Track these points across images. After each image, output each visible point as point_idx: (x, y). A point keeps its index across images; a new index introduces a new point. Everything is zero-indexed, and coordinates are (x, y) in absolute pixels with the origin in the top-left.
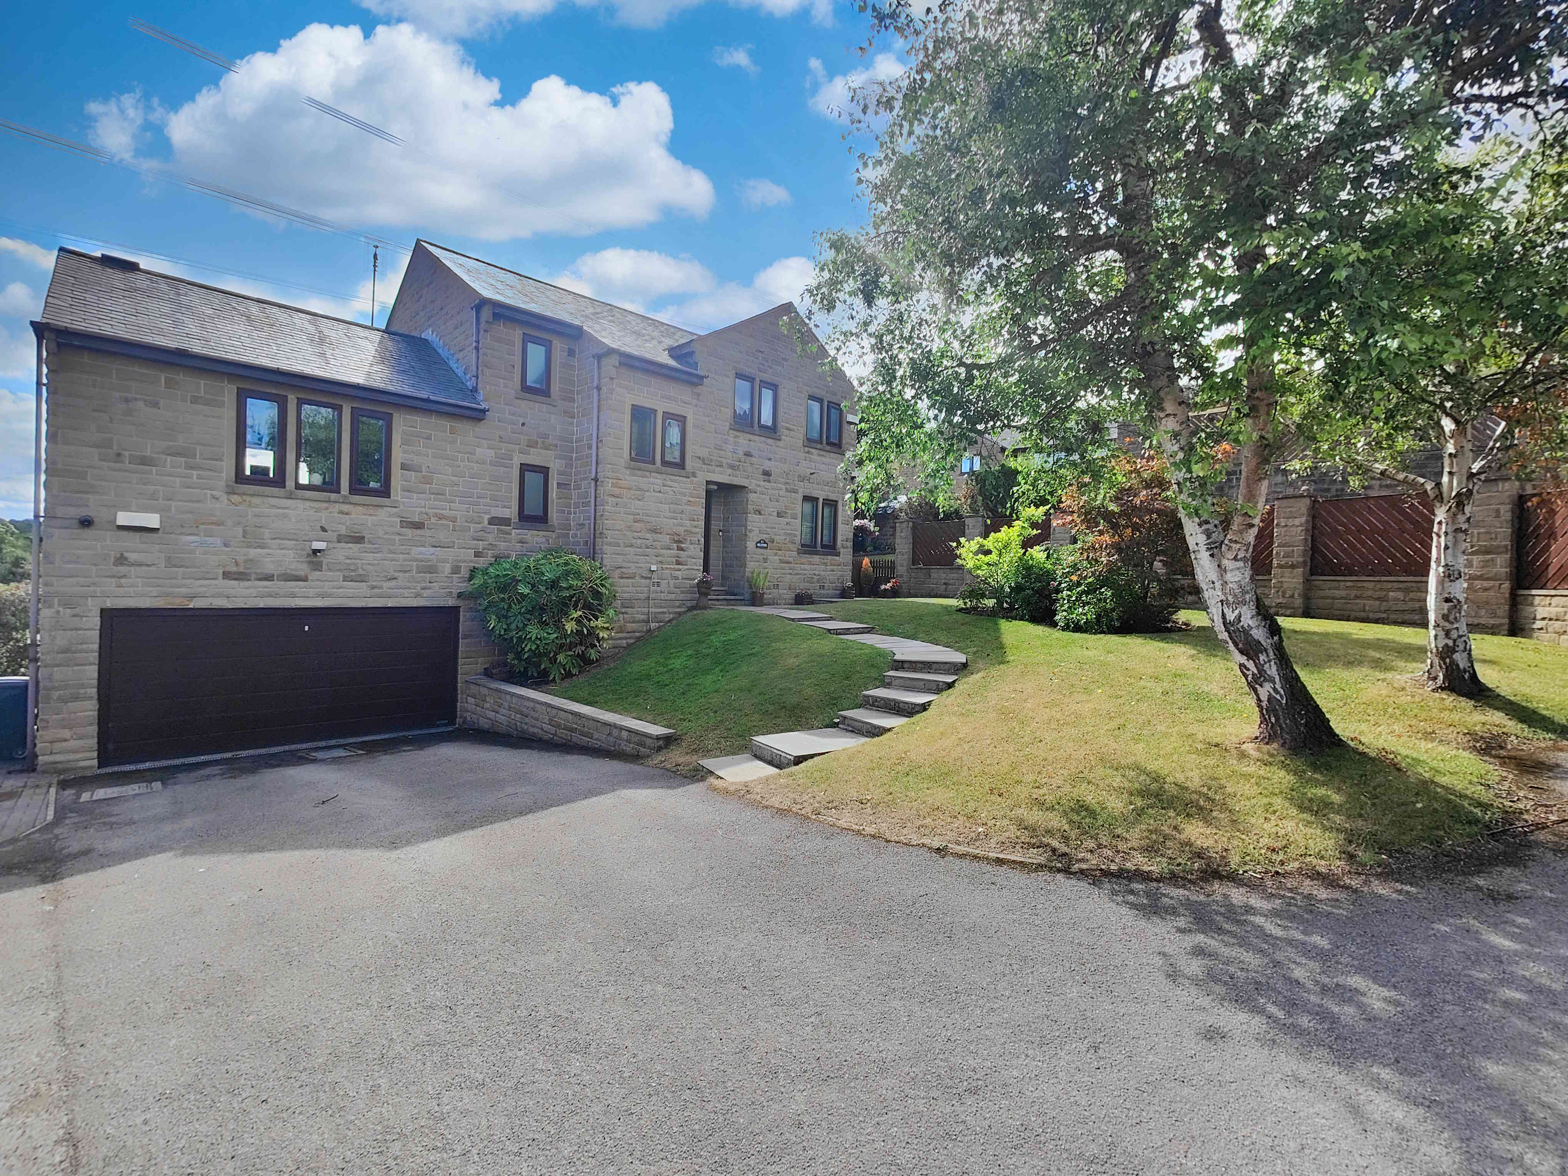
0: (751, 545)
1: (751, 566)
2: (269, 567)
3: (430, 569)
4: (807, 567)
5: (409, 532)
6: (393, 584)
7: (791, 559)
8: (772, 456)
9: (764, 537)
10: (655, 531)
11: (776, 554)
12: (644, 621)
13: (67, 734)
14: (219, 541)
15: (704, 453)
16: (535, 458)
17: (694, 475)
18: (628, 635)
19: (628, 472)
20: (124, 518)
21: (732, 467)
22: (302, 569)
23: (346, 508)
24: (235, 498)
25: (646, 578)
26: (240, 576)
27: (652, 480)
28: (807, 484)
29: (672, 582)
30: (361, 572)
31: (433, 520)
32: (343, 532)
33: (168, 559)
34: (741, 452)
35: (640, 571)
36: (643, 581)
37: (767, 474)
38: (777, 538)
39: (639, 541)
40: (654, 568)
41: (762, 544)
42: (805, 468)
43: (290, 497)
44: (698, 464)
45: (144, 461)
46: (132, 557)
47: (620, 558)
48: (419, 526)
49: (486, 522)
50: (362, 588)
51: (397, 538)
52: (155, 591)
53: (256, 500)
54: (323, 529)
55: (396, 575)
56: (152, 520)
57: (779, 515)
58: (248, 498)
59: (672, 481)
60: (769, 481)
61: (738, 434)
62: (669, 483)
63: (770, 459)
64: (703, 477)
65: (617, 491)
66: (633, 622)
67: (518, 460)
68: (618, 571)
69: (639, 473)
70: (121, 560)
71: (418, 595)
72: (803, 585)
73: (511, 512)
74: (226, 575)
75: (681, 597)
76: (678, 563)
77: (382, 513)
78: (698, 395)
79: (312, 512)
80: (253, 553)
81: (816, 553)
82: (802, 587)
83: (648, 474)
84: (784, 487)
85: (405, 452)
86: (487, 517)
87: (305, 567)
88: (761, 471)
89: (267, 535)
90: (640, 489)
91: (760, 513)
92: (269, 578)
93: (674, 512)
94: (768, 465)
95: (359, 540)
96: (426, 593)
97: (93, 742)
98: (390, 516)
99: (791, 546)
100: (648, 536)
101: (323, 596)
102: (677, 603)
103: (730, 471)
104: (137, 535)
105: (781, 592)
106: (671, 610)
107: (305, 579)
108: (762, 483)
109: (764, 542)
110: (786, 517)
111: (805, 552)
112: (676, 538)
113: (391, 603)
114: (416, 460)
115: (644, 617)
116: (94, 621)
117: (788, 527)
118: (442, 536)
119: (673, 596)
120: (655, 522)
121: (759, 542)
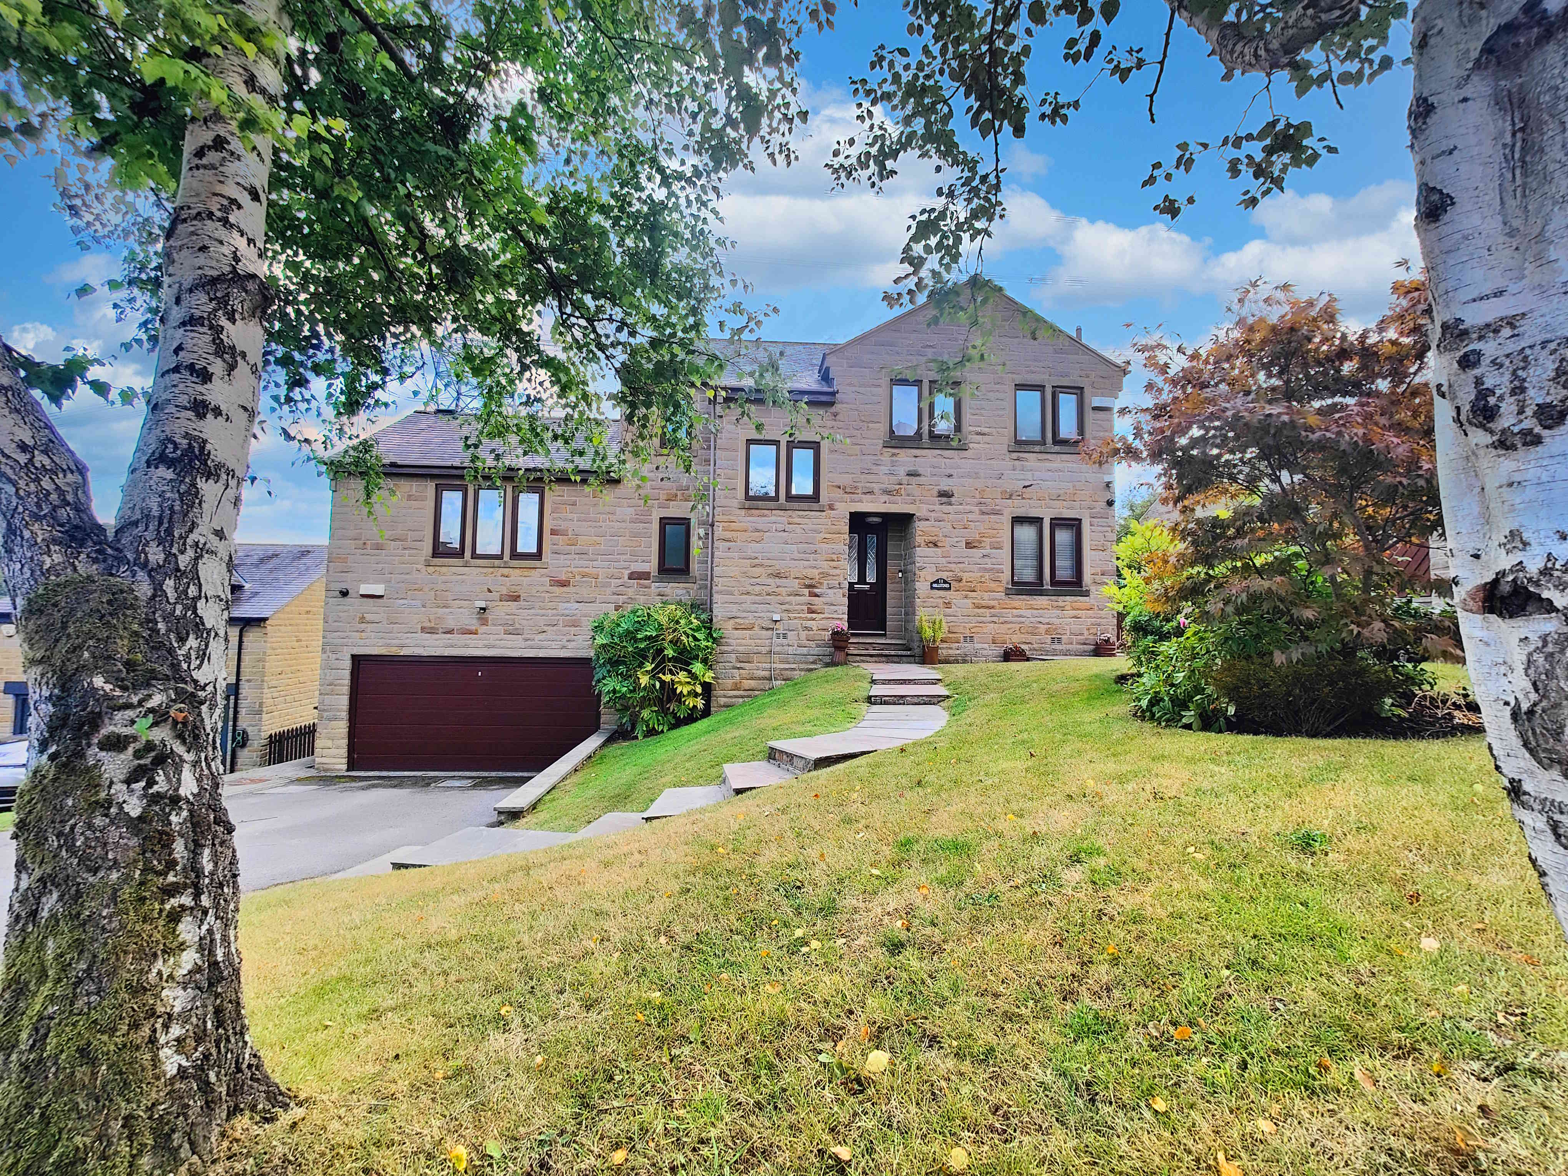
0: (922, 587)
1: (926, 614)
2: (451, 623)
3: (574, 623)
5: (558, 590)
6: (542, 636)
7: (992, 603)
8: (953, 472)
9: (944, 575)
10: (778, 576)
11: (966, 597)
12: (764, 678)
14: (419, 604)
15: (845, 480)
16: (675, 510)
19: (743, 513)
20: (365, 589)
21: (889, 492)
22: (473, 624)
23: (506, 571)
24: (432, 569)
25: (767, 629)
26: (432, 631)
27: (773, 519)
28: (1017, 502)
29: (803, 634)
30: (518, 626)
31: (578, 578)
32: (505, 592)
33: (389, 618)
34: (902, 471)
35: (760, 621)
36: (764, 632)
37: (945, 495)
38: (965, 576)
39: (757, 589)
40: (776, 617)
41: (941, 584)
42: (1014, 481)
43: (467, 566)
44: (839, 494)
45: (379, 547)
46: (368, 617)
47: (735, 607)
48: (564, 584)
49: (626, 577)
50: (518, 640)
51: (547, 595)
52: (381, 643)
53: (444, 569)
54: (489, 591)
55: (546, 628)
56: (380, 589)
57: (969, 545)
58: (439, 569)
59: (801, 517)
60: (950, 504)
61: (896, 451)
62: (797, 520)
63: (950, 476)
64: (845, 508)
65: (728, 535)
66: (752, 679)
67: (657, 514)
68: (732, 622)
69: (756, 513)
70: (362, 620)
71: (564, 647)
73: (651, 565)
74: (423, 629)
75: (817, 651)
76: (811, 611)
77: (535, 574)
79: (482, 577)
80: (441, 612)
81: (1041, 593)
82: (1015, 639)
83: (768, 513)
84: (976, 509)
85: (555, 519)
86: (626, 573)
87: (475, 621)
89: (450, 598)
91: (936, 545)
92: (450, 632)
93: (805, 552)
94: (945, 485)
95: (516, 598)
97: (344, 752)
98: (542, 576)
99: (993, 585)
100: (770, 581)
102: (811, 659)
103: (886, 498)
104: (372, 601)
105: (978, 645)
106: (802, 666)
107: (476, 633)
108: (937, 507)
109: (945, 582)
110: (984, 548)
111: (1019, 593)
112: (807, 582)
113: (542, 654)
114: (563, 525)
115: (766, 674)
116: (347, 664)
117: (986, 560)
118: (585, 592)
119: (805, 651)
120: (779, 566)
121: (937, 582)
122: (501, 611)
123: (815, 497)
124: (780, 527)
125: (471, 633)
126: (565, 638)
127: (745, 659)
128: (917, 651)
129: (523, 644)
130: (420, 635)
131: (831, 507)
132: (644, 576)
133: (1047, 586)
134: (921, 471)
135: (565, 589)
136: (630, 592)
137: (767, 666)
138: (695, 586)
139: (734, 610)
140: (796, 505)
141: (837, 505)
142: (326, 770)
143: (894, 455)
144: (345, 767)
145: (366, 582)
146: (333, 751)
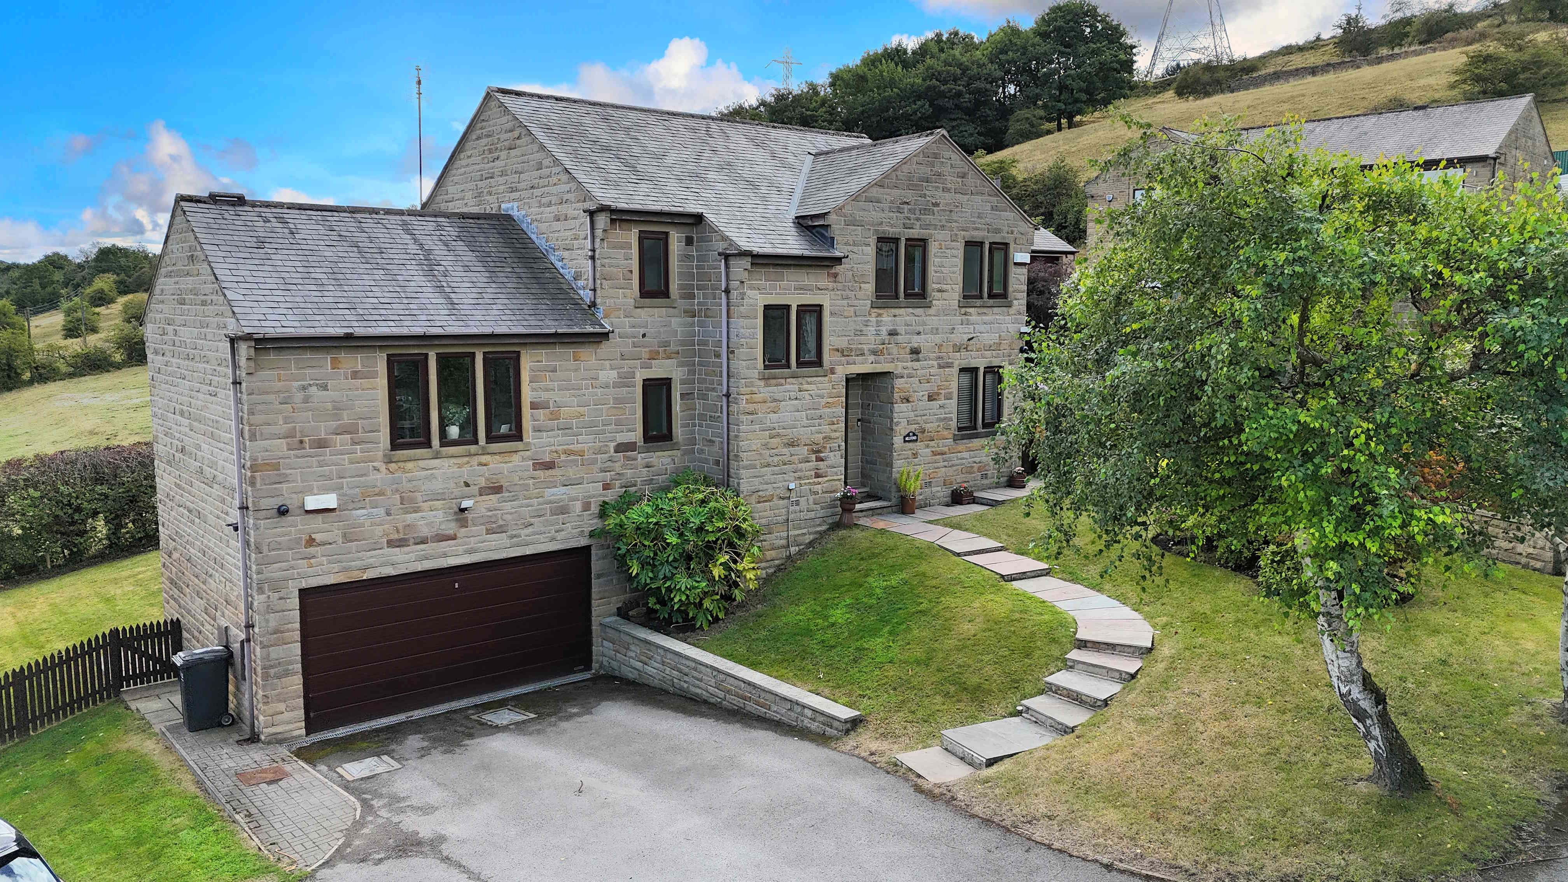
0: (898, 441)
1: (900, 466)
2: (425, 532)
3: (563, 510)
4: (966, 455)
5: (540, 473)
6: (530, 530)
7: (946, 449)
8: (921, 329)
9: (913, 428)
10: (792, 444)
11: (927, 446)
12: (783, 547)
13: (282, 707)
14: (382, 511)
15: (842, 343)
16: (658, 371)
17: (832, 371)
18: (767, 564)
19: (762, 383)
20: (312, 502)
21: (874, 352)
22: (451, 528)
23: (484, 459)
24: (393, 466)
25: (783, 499)
26: (400, 543)
27: (788, 386)
28: (964, 353)
29: (811, 498)
30: (501, 522)
31: (563, 457)
32: (483, 485)
33: (345, 535)
34: (884, 331)
35: (778, 492)
36: (781, 502)
37: (915, 351)
38: (927, 426)
39: (776, 459)
40: (792, 486)
41: (911, 437)
42: (961, 335)
43: (436, 457)
44: (837, 357)
45: (321, 444)
46: (318, 537)
47: (756, 481)
48: (549, 466)
49: (612, 450)
50: (501, 539)
51: (531, 482)
52: (336, 567)
53: (410, 465)
54: (467, 485)
55: (532, 520)
56: (330, 500)
57: (931, 398)
58: (402, 465)
59: (808, 383)
60: (918, 360)
61: (880, 311)
62: (806, 387)
63: (919, 333)
64: (843, 370)
65: (751, 407)
66: (773, 549)
67: (640, 376)
68: (755, 496)
69: (773, 382)
70: (311, 542)
71: (553, 539)
72: (960, 478)
73: (636, 435)
74: (391, 544)
75: (821, 513)
76: (818, 476)
77: (516, 458)
78: (835, 275)
79: (456, 469)
80: (410, 518)
81: (977, 436)
82: (959, 480)
83: (783, 381)
84: (935, 363)
85: (533, 390)
86: (612, 445)
87: (453, 525)
88: (908, 350)
89: (420, 499)
90: (775, 400)
91: (908, 401)
92: (424, 541)
93: (812, 419)
94: (916, 341)
95: (497, 489)
96: (559, 536)
97: (301, 713)
98: (524, 459)
99: (946, 433)
100: (785, 450)
101: (470, 552)
102: (818, 521)
103: (872, 358)
104: (320, 517)
105: (934, 489)
106: (811, 530)
107: (454, 538)
108: (909, 364)
109: (914, 435)
110: (940, 400)
111: (963, 438)
112: (815, 448)
113: (529, 550)
116: (295, 602)
117: (942, 410)
118: (572, 472)
120: (791, 433)
121: (908, 435)
122: (483, 506)
123: (818, 362)
124: (793, 395)
125: (448, 538)
126: (554, 529)
127: (767, 531)
128: (894, 501)
129: (508, 543)
130: (386, 551)
132: (630, 447)
133: (979, 429)
134: (898, 329)
135: (550, 472)
136: (618, 467)
137: (785, 534)
138: (679, 453)
139: (757, 483)
140: (805, 371)
141: (837, 369)
143: (879, 315)
144: (303, 732)
145: (312, 492)
146: (287, 716)
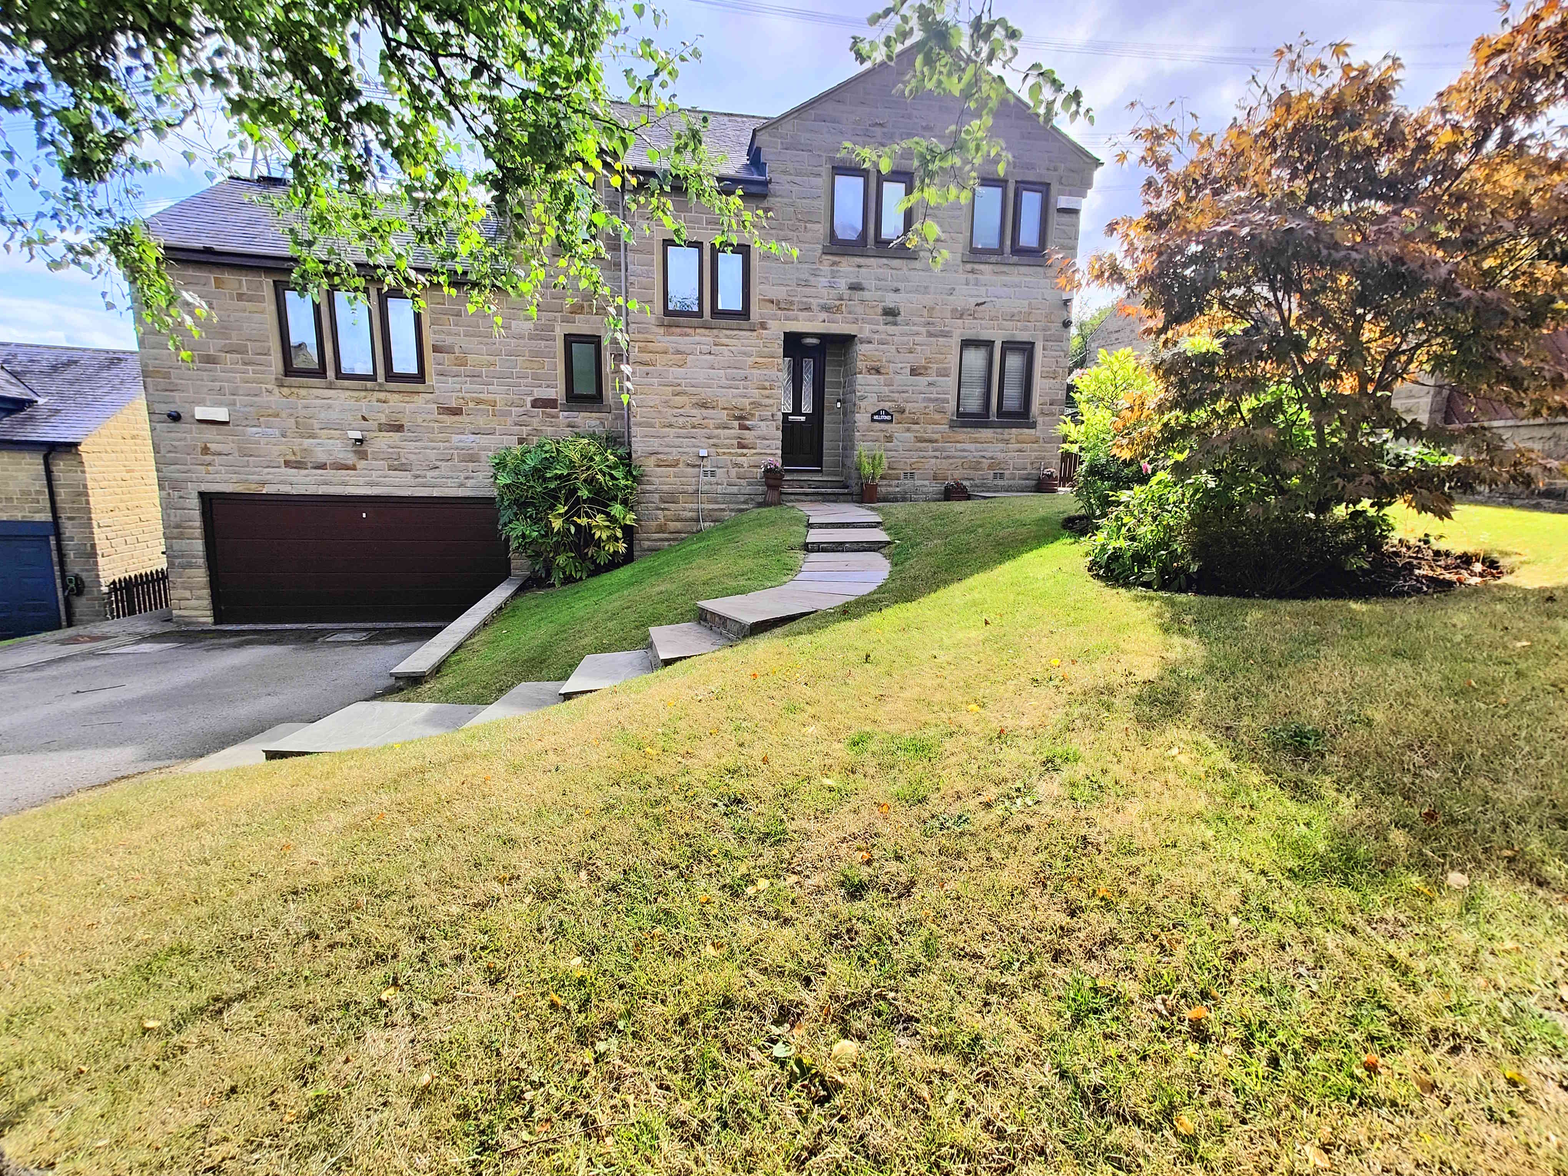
0: (862, 419)
2: (322, 458)
3: (473, 458)
4: (968, 446)
5: (448, 419)
6: (436, 473)
7: (936, 436)
8: (900, 285)
9: (887, 405)
10: (704, 406)
11: (908, 430)
12: (691, 520)
14: (277, 432)
15: (779, 293)
16: (582, 327)
18: (671, 536)
19: (661, 330)
20: (201, 413)
21: (826, 308)
22: (349, 458)
23: (382, 395)
24: (286, 391)
25: (694, 466)
26: (299, 465)
28: (969, 321)
29: (733, 472)
30: (404, 461)
31: (471, 405)
32: (383, 421)
33: (240, 449)
34: (842, 284)
35: (685, 457)
36: (690, 470)
37: (891, 313)
38: (909, 406)
39: (681, 420)
40: (704, 453)
41: (880, 416)
42: (965, 297)
43: (330, 387)
44: (771, 310)
45: (211, 360)
46: (213, 447)
47: (656, 442)
48: (456, 412)
49: (529, 405)
50: (405, 478)
51: (436, 425)
52: (235, 478)
53: (303, 392)
54: (364, 419)
55: (438, 463)
56: (221, 414)
57: (914, 372)
58: (295, 390)
60: (895, 324)
61: (837, 259)
62: (725, 341)
63: (897, 290)
64: (778, 328)
65: (646, 357)
66: (678, 520)
67: (560, 331)
68: (653, 458)
69: (674, 330)
70: (206, 450)
71: (461, 485)
73: (558, 392)
74: (287, 464)
75: (748, 490)
76: (741, 446)
77: (420, 400)
78: (765, 210)
79: (352, 402)
80: (307, 442)
81: (986, 425)
82: (956, 475)
83: (689, 330)
84: (923, 330)
85: (435, 333)
86: (529, 399)
87: (351, 455)
88: (879, 310)
89: (316, 426)
90: (678, 352)
91: (878, 372)
92: (323, 466)
94: (891, 300)
95: (399, 428)
96: (470, 483)
97: (206, 602)
98: (427, 402)
99: (937, 416)
100: (694, 412)
101: (371, 484)
102: (740, 498)
103: (824, 315)
104: (214, 427)
105: (918, 483)
108: (882, 328)
109: (887, 414)
110: (927, 375)
111: (964, 425)
112: (737, 413)
113: (436, 493)
114: (449, 340)
115: (694, 514)
116: (194, 502)
117: (931, 389)
118: (481, 422)
119: (735, 489)
120: (706, 393)
121: (878, 413)
122: (382, 442)
123: (744, 314)
124: (705, 348)
125: (347, 468)
126: (463, 475)
127: (670, 498)
128: (856, 489)
129: (413, 482)
130: (283, 470)
131: (763, 326)
132: (550, 403)
133: (993, 418)
134: (865, 283)
135: (456, 418)
136: (535, 422)
137: (695, 506)
138: (610, 417)
139: (655, 444)
140: (723, 322)
141: (771, 323)
142: (188, 624)
143: (834, 264)
144: (210, 620)
145: (202, 403)
146: (193, 603)
